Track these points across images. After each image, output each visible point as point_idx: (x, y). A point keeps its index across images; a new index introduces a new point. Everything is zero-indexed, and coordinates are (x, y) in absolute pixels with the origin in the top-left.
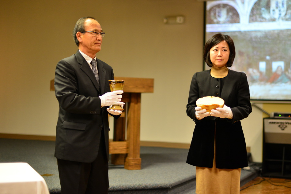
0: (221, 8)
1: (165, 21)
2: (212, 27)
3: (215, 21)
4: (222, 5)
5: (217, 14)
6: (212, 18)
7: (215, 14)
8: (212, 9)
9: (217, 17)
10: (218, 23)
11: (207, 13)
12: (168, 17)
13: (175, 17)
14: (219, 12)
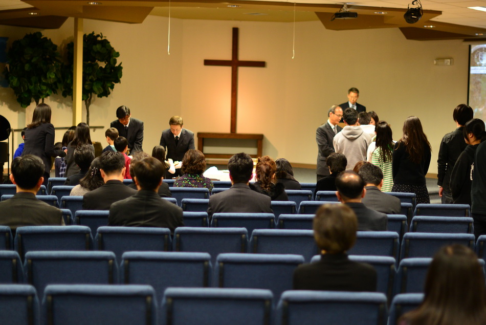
0: (484, 52)
1: (435, 62)
2: (475, 69)
3: (478, 63)
4: (484, 49)
5: (480, 57)
6: (476, 61)
7: (478, 57)
8: (475, 52)
9: (480, 61)
10: (480, 65)
11: (472, 56)
12: (438, 59)
13: (443, 59)
14: (481, 56)
